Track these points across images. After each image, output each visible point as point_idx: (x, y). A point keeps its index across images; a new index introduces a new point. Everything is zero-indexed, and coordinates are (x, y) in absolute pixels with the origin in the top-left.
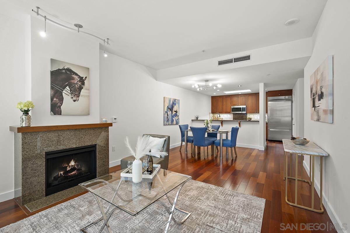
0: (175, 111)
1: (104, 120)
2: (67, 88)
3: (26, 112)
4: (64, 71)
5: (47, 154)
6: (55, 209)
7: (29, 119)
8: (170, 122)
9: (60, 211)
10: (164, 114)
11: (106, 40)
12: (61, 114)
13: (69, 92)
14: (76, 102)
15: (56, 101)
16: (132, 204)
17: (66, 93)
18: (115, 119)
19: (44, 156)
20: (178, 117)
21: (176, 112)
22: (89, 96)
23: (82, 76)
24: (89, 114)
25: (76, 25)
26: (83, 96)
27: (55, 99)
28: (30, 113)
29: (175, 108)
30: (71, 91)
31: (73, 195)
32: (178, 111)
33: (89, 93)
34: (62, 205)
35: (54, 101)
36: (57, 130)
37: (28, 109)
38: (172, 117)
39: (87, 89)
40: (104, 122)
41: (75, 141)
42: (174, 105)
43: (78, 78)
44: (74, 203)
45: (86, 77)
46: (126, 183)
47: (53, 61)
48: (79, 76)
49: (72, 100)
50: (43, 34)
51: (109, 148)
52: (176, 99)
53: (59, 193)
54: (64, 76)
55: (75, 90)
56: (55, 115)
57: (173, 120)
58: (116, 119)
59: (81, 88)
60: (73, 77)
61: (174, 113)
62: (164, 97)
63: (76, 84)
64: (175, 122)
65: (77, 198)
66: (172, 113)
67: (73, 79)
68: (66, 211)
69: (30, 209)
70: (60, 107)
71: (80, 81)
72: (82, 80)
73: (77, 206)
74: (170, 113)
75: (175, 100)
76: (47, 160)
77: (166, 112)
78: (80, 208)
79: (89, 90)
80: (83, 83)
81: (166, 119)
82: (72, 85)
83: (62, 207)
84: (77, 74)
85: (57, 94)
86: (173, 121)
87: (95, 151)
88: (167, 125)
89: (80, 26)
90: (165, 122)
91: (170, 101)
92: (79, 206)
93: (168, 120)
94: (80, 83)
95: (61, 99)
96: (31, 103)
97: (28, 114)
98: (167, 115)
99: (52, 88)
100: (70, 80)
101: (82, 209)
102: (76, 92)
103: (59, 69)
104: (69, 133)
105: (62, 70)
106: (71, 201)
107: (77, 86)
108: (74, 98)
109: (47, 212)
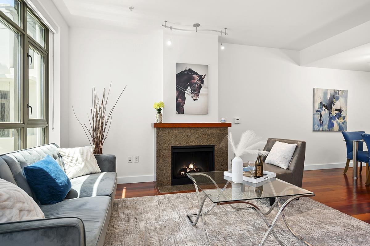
0: (336, 110)
1: (223, 119)
2: (189, 88)
3: (159, 111)
4: (186, 72)
5: (173, 148)
6: (175, 195)
7: (161, 117)
8: (326, 127)
9: (177, 198)
10: (314, 115)
11: (224, 31)
12: (183, 113)
13: (190, 91)
14: (196, 101)
15: (180, 101)
16: (239, 213)
17: (188, 93)
18: (237, 120)
19: (171, 150)
20: (344, 119)
21: (340, 110)
22: (208, 94)
23: (201, 75)
24: (207, 114)
25: (194, 26)
26: (202, 94)
27: (179, 99)
28: (162, 111)
29: (337, 105)
30: (191, 90)
31: (191, 189)
32: (343, 109)
33: (208, 91)
34: (180, 195)
35: (179, 101)
36: (180, 127)
37: (160, 108)
38: (330, 119)
39: (205, 88)
40: (223, 122)
41: (194, 139)
42: (334, 100)
43: (197, 77)
44: (189, 196)
45: (205, 75)
46: (242, 193)
47: (178, 65)
48: (199, 75)
49: (192, 99)
50: (169, 43)
51: (227, 151)
52: (339, 91)
53: (181, 185)
54: (186, 77)
55: (195, 90)
56: (179, 114)
57: (334, 123)
58: (239, 120)
59: (200, 87)
60: (193, 77)
61: (334, 113)
62: (314, 89)
63: (197, 83)
64: (336, 127)
65: (193, 193)
66: (330, 112)
67: (194, 78)
68: (182, 200)
69: (160, 191)
70: (183, 106)
71: (199, 80)
72: (201, 79)
73: (191, 198)
74: (325, 112)
75: (337, 92)
76: (173, 154)
77: (317, 111)
78: (193, 201)
79: (207, 88)
80: (202, 82)
81: (317, 122)
82: (192, 85)
83: (180, 196)
84: (196, 74)
85: (180, 95)
86: (331, 125)
87: (213, 152)
88: (319, 131)
89: (197, 25)
90: (316, 127)
91: (325, 94)
92: (193, 199)
93: (321, 124)
94: (199, 82)
95: (184, 99)
96: (162, 104)
97: (160, 112)
98: (319, 115)
99: (177, 89)
100: (190, 80)
101: (194, 202)
102: (196, 91)
103: (182, 71)
104: (189, 131)
105: (185, 71)
106: (187, 194)
107: (196, 85)
108: (195, 98)
109: (170, 196)
